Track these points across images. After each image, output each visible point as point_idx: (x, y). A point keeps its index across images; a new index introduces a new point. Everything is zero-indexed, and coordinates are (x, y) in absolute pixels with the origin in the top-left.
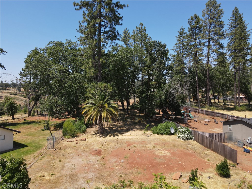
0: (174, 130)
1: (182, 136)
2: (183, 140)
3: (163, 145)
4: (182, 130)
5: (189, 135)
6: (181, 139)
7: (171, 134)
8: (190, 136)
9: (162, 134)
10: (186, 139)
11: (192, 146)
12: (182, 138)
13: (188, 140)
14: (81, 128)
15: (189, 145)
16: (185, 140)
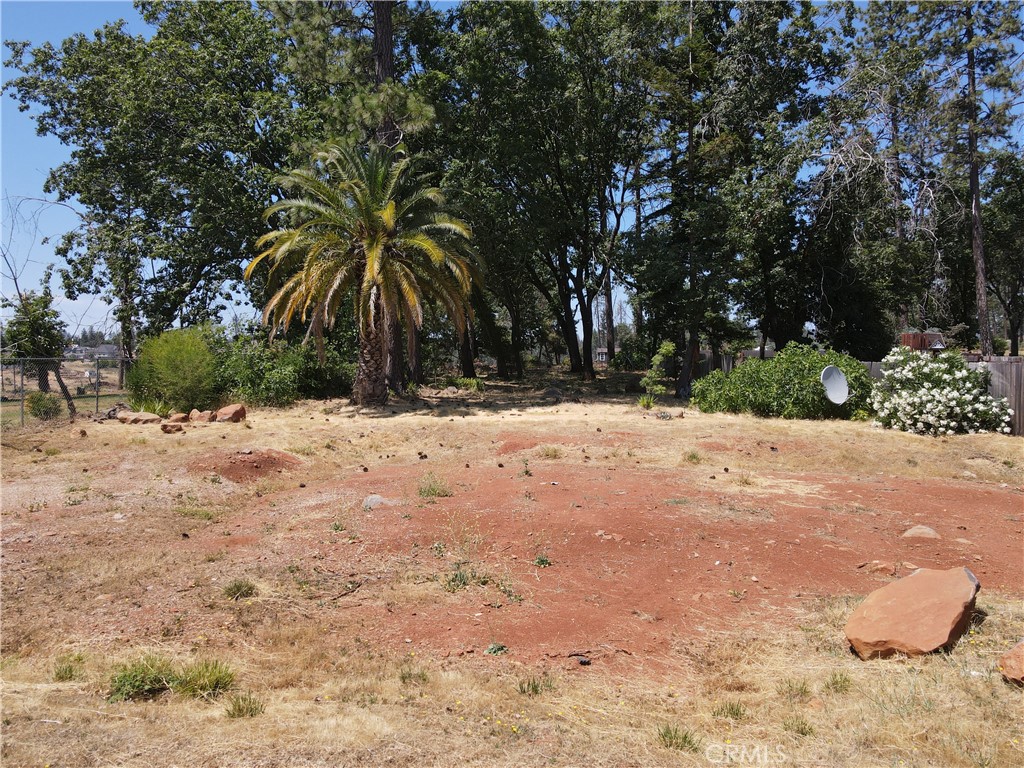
0: (851, 387)
1: (912, 405)
2: (922, 433)
3: (767, 453)
4: (913, 370)
5: (969, 397)
6: (903, 429)
7: (829, 411)
8: (976, 399)
9: (763, 411)
10: (947, 427)
11: (1000, 466)
12: (916, 421)
13: (960, 430)
14: (260, 375)
15: (979, 461)
16: (935, 434)
